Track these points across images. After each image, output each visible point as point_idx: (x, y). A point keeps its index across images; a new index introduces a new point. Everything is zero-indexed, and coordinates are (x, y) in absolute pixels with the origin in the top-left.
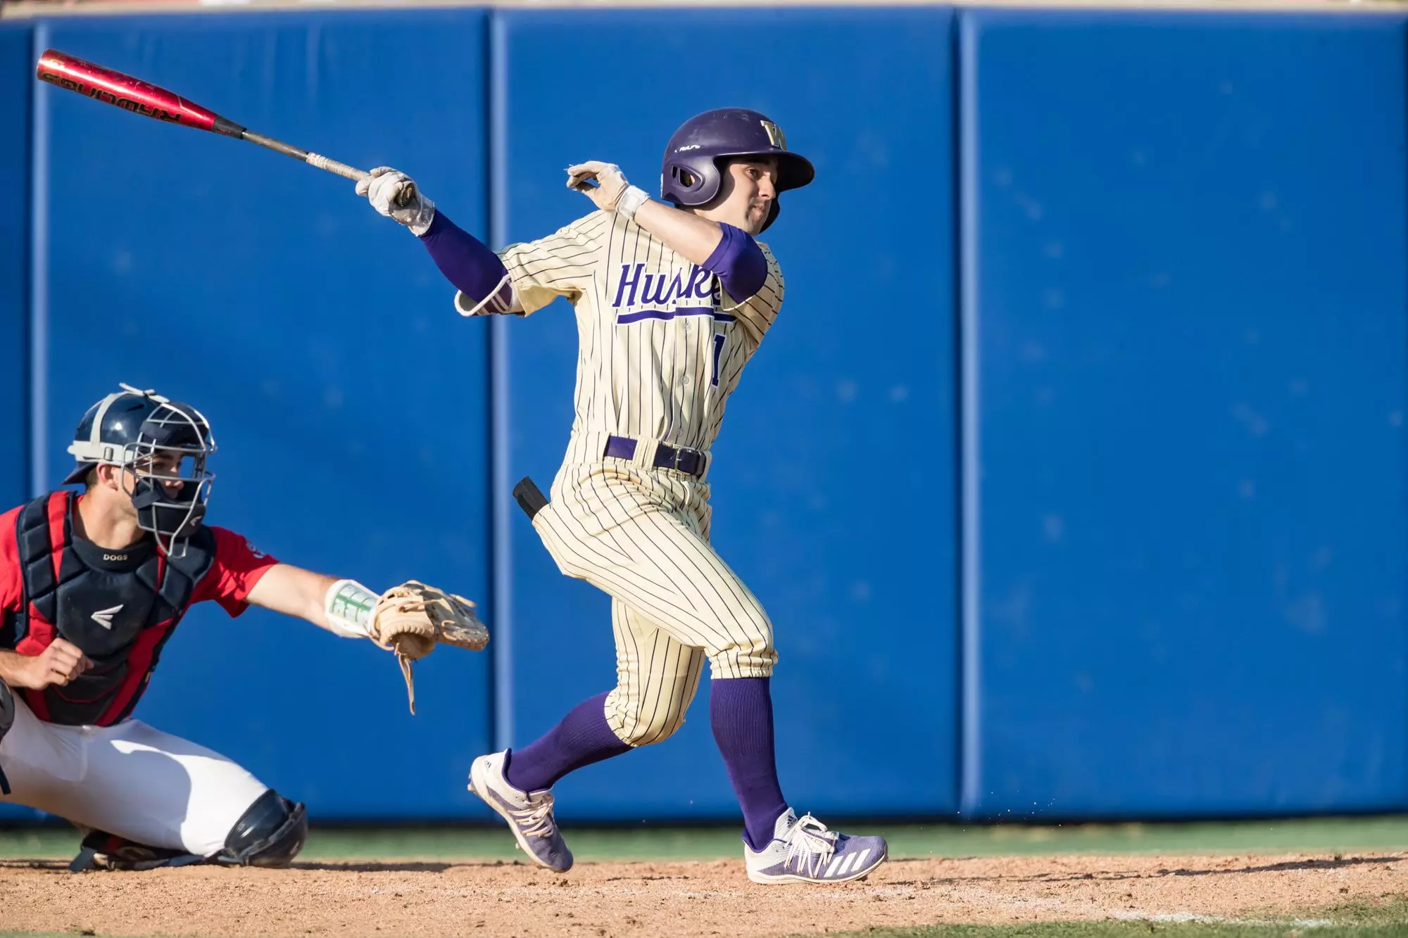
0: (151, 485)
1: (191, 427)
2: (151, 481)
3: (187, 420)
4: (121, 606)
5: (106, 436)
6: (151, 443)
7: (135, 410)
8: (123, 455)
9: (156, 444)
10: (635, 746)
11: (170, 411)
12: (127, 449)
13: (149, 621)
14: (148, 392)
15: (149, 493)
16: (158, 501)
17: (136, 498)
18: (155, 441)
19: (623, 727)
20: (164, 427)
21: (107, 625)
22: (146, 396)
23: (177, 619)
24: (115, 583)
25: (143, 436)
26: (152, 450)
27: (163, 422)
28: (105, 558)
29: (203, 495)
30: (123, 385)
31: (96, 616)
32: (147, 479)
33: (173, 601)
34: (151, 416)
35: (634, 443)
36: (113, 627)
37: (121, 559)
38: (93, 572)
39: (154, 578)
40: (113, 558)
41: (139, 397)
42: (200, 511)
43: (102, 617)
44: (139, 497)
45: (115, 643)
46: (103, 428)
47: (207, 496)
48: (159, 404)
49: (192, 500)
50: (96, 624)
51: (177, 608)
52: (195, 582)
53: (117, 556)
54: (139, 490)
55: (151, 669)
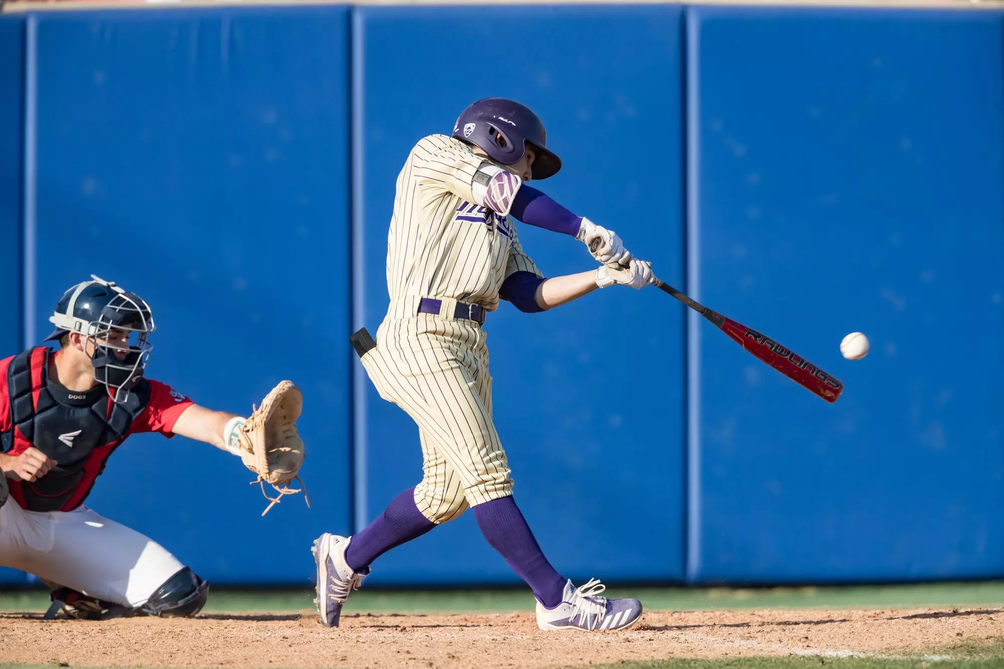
0: (106, 352)
1: (138, 313)
2: (106, 350)
3: (136, 308)
4: (80, 431)
5: (78, 313)
6: (109, 322)
7: (100, 295)
8: (88, 329)
9: (112, 323)
10: (438, 522)
11: (124, 300)
12: (91, 325)
13: (101, 442)
14: (111, 283)
15: (104, 357)
16: (110, 364)
17: (95, 360)
18: (111, 321)
19: (430, 507)
20: (118, 312)
21: (70, 444)
22: (109, 286)
23: (120, 442)
24: (77, 415)
25: (104, 316)
26: (109, 328)
27: (118, 308)
28: (70, 397)
29: (143, 360)
30: (93, 276)
31: (62, 438)
32: (103, 348)
33: (118, 430)
34: (110, 303)
35: (440, 302)
36: (74, 445)
37: (81, 398)
38: (61, 407)
39: (104, 413)
40: (76, 397)
41: (104, 286)
42: (139, 372)
43: (66, 438)
44: (97, 360)
45: (75, 456)
46: (76, 307)
47: (146, 362)
48: (117, 293)
49: (134, 364)
50: (61, 443)
51: (120, 434)
52: (134, 417)
53: (78, 396)
54: (98, 354)
55: (100, 473)
